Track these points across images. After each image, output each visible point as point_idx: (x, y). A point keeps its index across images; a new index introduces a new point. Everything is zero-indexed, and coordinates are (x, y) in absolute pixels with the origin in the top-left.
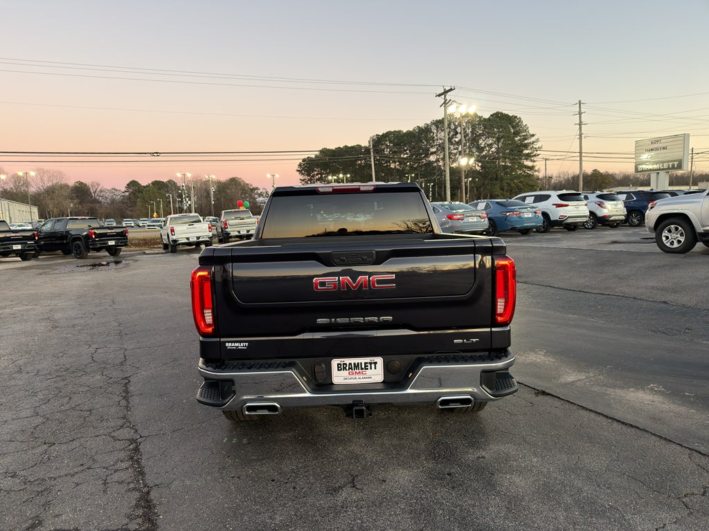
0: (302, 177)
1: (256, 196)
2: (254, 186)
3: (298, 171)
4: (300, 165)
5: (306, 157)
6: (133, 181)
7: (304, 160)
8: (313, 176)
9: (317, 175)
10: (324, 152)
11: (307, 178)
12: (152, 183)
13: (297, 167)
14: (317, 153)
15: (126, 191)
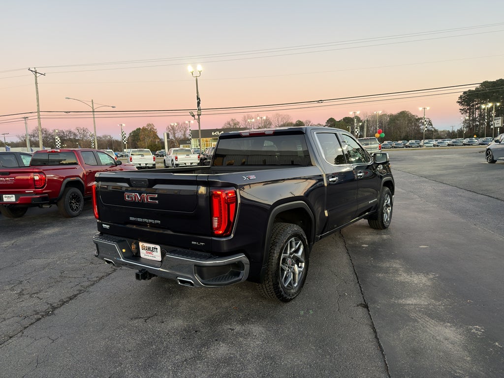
0: (462, 107)
1: (420, 125)
2: (419, 117)
3: (458, 102)
4: (461, 97)
5: (467, 90)
6: (331, 118)
7: (465, 93)
8: (473, 106)
9: (477, 104)
10: (485, 84)
11: (466, 108)
12: (343, 119)
13: (457, 100)
14: (478, 85)
15: (326, 125)
